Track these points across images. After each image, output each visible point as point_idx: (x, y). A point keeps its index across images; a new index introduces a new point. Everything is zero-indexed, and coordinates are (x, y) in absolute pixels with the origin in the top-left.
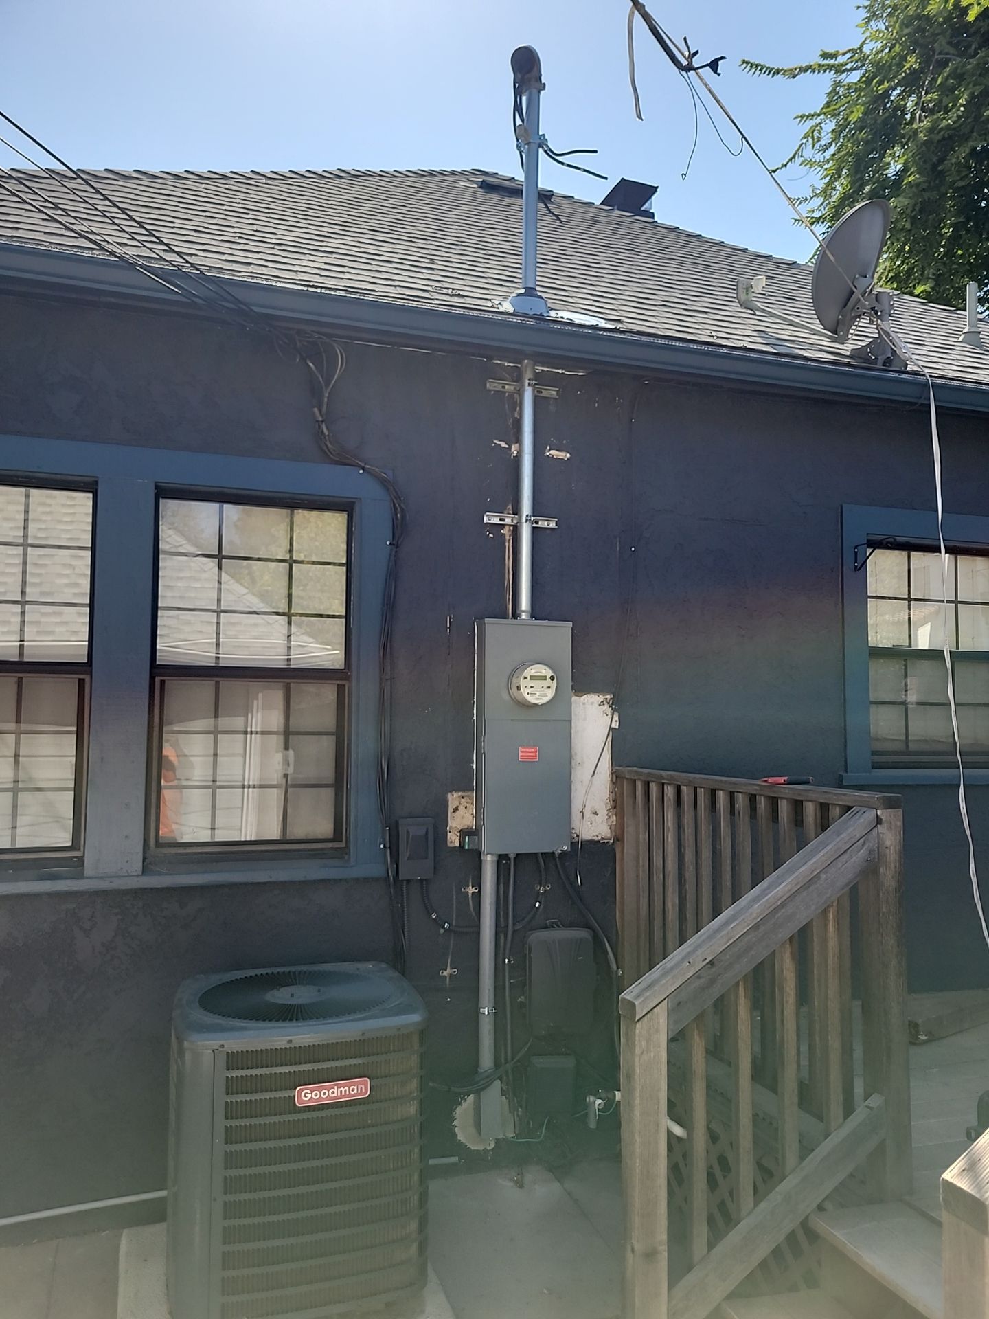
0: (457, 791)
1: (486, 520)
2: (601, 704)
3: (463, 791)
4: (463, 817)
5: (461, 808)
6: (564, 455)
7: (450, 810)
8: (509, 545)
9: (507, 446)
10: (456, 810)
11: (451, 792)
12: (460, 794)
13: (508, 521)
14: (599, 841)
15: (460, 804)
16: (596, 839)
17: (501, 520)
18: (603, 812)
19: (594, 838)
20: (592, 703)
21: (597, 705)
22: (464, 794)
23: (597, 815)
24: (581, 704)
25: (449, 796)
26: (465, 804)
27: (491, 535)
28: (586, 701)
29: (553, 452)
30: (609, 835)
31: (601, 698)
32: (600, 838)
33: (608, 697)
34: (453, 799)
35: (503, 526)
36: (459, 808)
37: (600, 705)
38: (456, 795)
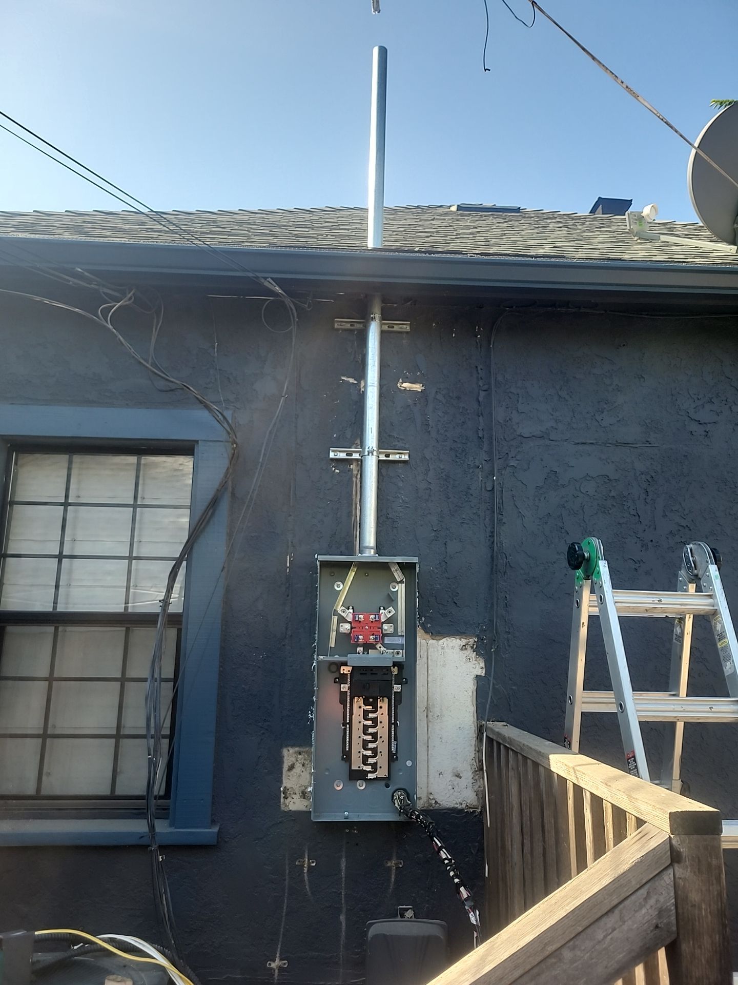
0: (293, 746)
1: (332, 455)
2: (464, 648)
3: (300, 746)
4: (300, 776)
5: (298, 765)
6: (418, 387)
7: (285, 767)
8: (356, 481)
9: (355, 382)
10: (291, 768)
11: (285, 747)
12: (297, 749)
13: (356, 455)
14: (462, 810)
15: (297, 761)
16: (459, 807)
17: (347, 455)
18: (468, 776)
19: (456, 806)
20: (453, 648)
21: (458, 650)
22: (301, 749)
23: (461, 778)
24: (440, 648)
25: (285, 752)
26: (302, 760)
27: (337, 471)
28: (445, 644)
29: (406, 385)
30: (475, 803)
31: (464, 642)
32: (464, 806)
33: (472, 641)
34: (289, 755)
35: (349, 461)
36: (295, 766)
37: (462, 649)
38: (292, 750)
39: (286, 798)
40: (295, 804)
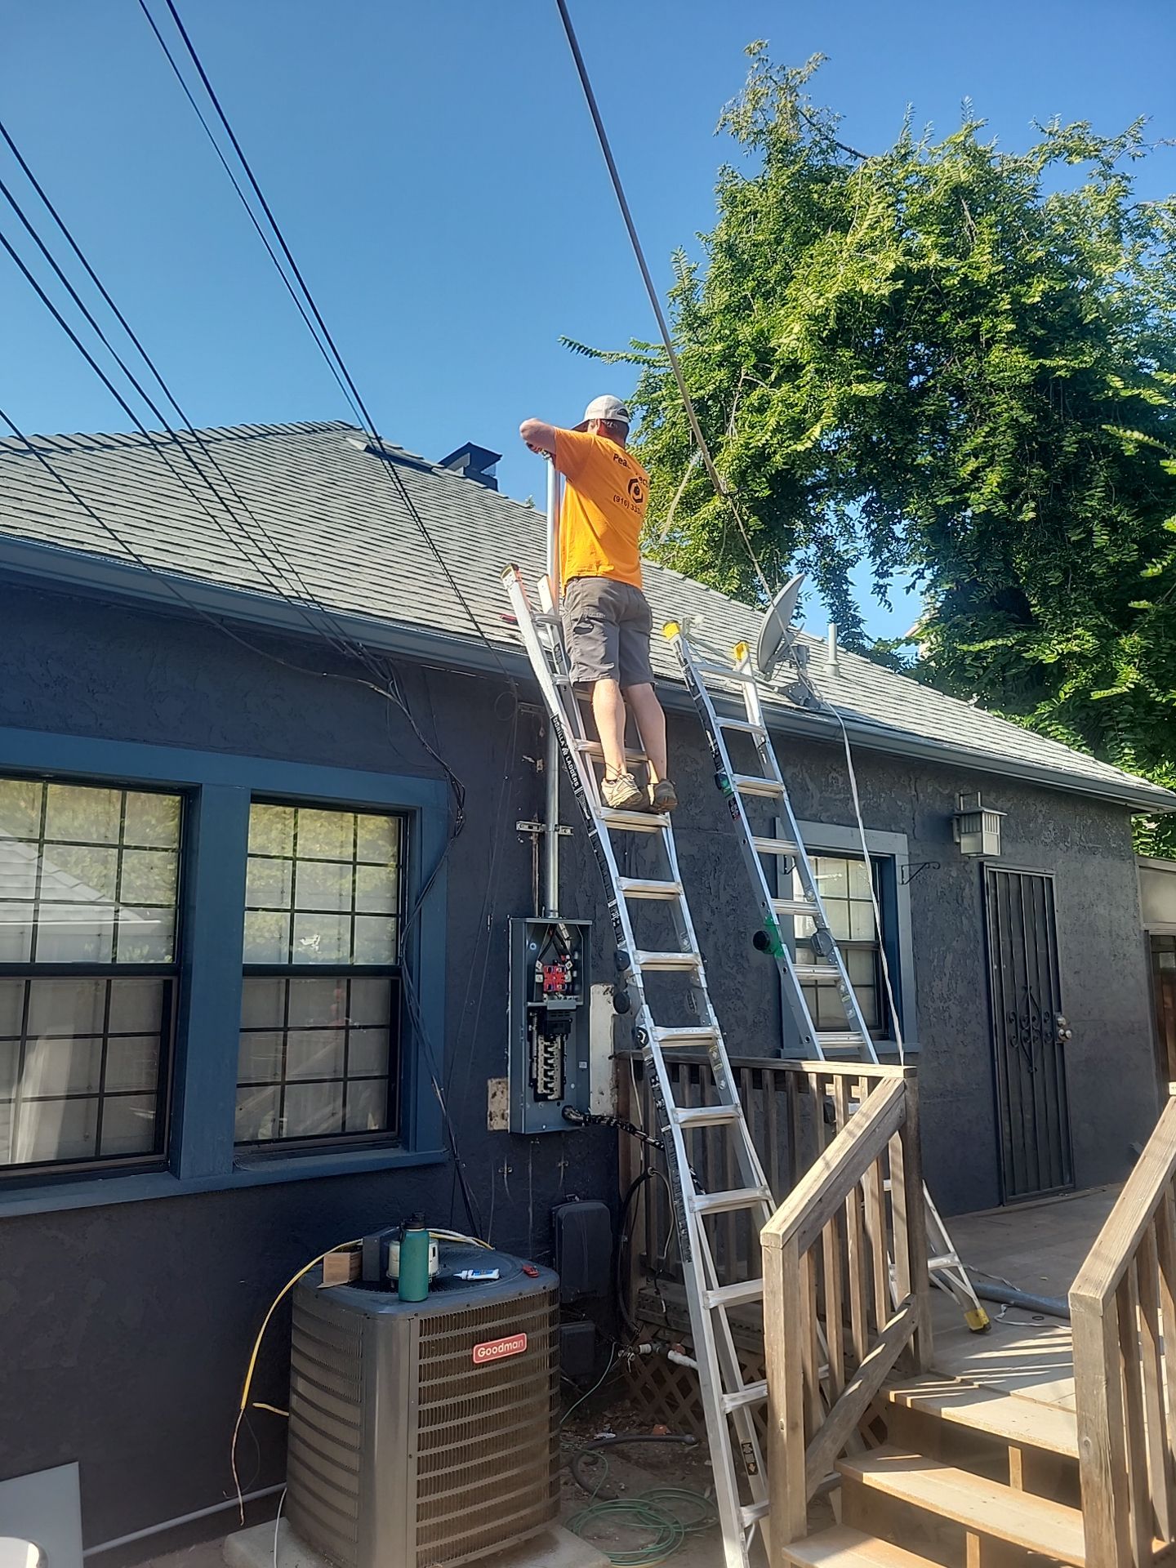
0: (494, 1077)
1: (518, 827)
2: (607, 993)
3: (500, 1077)
4: (500, 1101)
5: (499, 1093)
7: (490, 1095)
8: (536, 851)
9: (533, 761)
10: (494, 1095)
11: (490, 1078)
12: (498, 1080)
13: (535, 829)
14: (605, 1117)
15: (498, 1089)
17: (528, 827)
18: (608, 1092)
19: (603, 1115)
20: (601, 993)
21: (604, 995)
22: (501, 1080)
23: (603, 1094)
25: (489, 1082)
26: (501, 1089)
27: (522, 842)
28: (594, 990)
31: (606, 987)
32: (606, 1114)
33: (612, 986)
34: (492, 1084)
35: (531, 833)
36: (497, 1094)
38: (494, 1081)
39: (491, 1120)
40: (498, 1124)
